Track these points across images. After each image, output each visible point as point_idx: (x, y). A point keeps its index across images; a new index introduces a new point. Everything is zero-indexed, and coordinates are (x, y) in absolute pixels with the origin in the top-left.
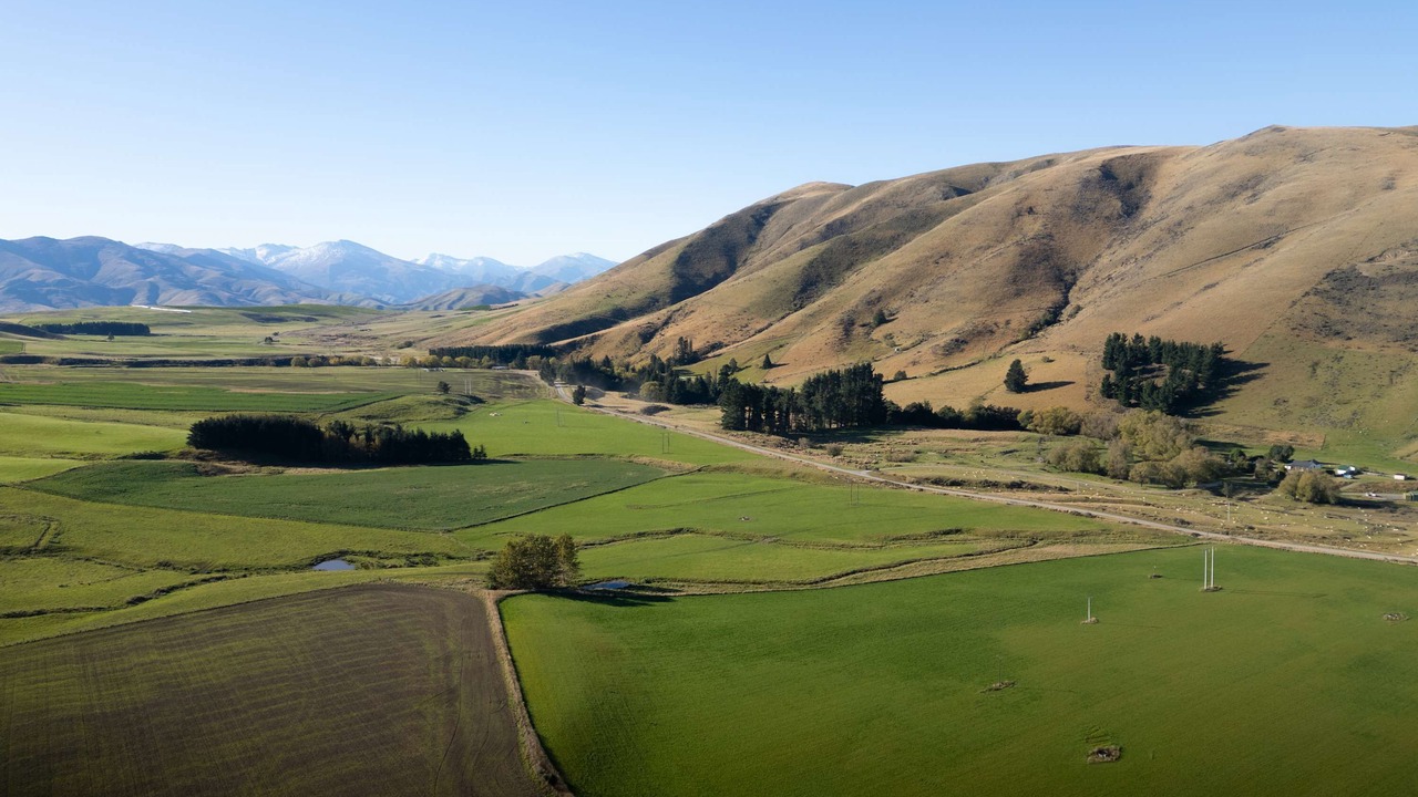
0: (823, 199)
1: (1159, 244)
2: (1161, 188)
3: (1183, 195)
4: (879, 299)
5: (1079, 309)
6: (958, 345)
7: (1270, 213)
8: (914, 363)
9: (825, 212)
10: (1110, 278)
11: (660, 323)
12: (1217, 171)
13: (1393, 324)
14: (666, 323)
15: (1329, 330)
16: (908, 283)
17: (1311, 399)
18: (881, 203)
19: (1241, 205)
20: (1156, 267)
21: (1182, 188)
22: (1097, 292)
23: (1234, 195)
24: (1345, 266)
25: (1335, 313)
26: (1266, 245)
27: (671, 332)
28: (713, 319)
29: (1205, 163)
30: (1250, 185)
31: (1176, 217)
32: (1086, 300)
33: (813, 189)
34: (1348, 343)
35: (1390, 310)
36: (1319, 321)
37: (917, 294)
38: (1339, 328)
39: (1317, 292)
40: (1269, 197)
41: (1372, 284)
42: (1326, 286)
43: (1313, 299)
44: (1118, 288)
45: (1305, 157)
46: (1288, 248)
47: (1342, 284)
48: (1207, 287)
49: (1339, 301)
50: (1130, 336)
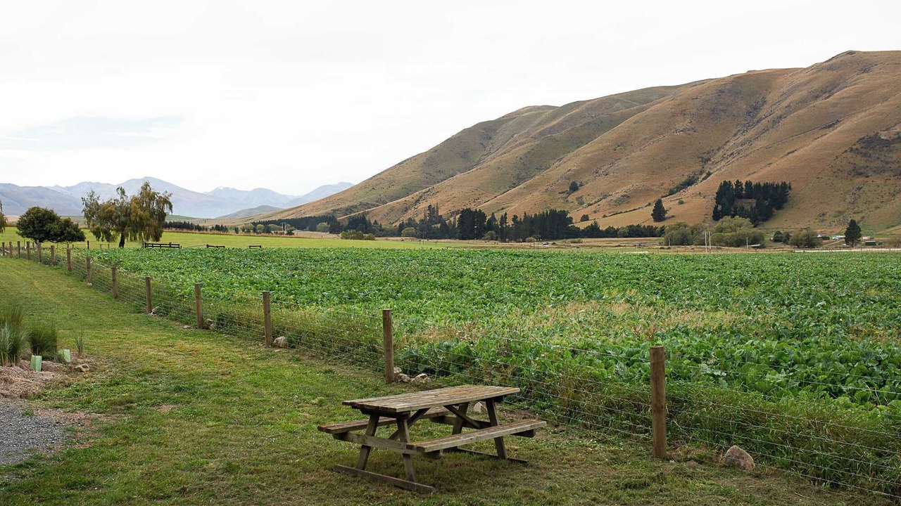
0: (540, 114)
1: (765, 130)
2: (772, 97)
3: (785, 99)
4: (574, 175)
5: (709, 174)
6: (626, 199)
7: (834, 105)
8: (595, 212)
9: (538, 125)
10: (733, 154)
11: (414, 200)
12: (809, 81)
13: (893, 166)
14: (418, 201)
15: (857, 172)
16: (595, 166)
17: (839, 212)
18: (581, 116)
19: (818, 102)
20: (759, 144)
21: (785, 95)
22: (723, 163)
23: (817, 97)
24: (872, 134)
25: (860, 162)
26: (830, 126)
27: (422, 205)
28: (454, 195)
29: (803, 78)
30: (828, 90)
31: (778, 113)
32: (715, 169)
33: (530, 110)
34: (866, 179)
35: (894, 159)
36: (851, 168)
37: (601, 172)
38: (862, 171)
39: (851, 150)
40: (837, 95)
41: (887, 144)
42: (858, 146)
43: (849, 155)
44: (735, 159)
45: (865, 70)
46: (840, 128)
47: (870, 144)
48: (789, 153)
49: (865, 155)
50: (734, 182)
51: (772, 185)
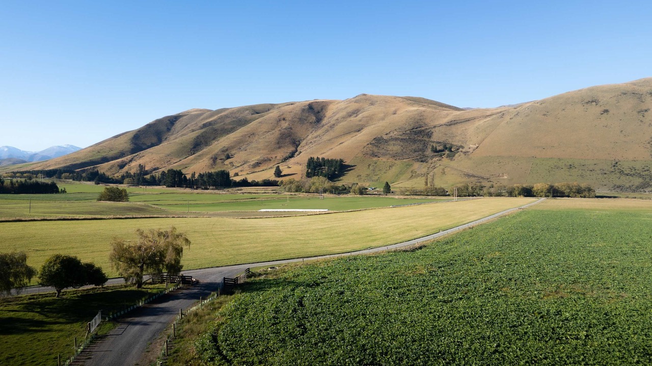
0: (201, 115)
1: (327, 131)
2: (329, 113)
3: (335, 115)
4: (227, 150)
5: (300, 152)
6: (258, 164)
7: (360, 121)
8: (241, 171)
9: (202, 120)
10: (311, 142)
11: (128, 161)
12: (346, 108)
13: (391, 152)
14: (131, 161)
15: (374, 155)
16: (239, 144)
17: (367, 175)
18: (227, 116)
19: (352, 118)
20: (326, 138)
21: (335, 114)
22: (307, 147)
23: (350, 116)
24: (379, 136)
25: (375, 150)
26: (359, 131)
27: (133, 164)
28: (154, 158)
29: (343, 105)
30: (356, 112)
31: (332, 122)
32: (303, 150)
33: (196, 111)
34: (378, 159)
35: (391, 149)
36: (371, 152)
37: (242, 148)
38: (376, 154)
39: (371, 144)
40: (360, 116)
41: (386, 141)
42: (374, 142)
43: (370, 146)
44: (313, 145)
45: (372, 104)
46: (364, 132)
47: (378, 141)
48: (340, 144)
49: (377, 146)
50: (316, 158)
51: (335, 160)
